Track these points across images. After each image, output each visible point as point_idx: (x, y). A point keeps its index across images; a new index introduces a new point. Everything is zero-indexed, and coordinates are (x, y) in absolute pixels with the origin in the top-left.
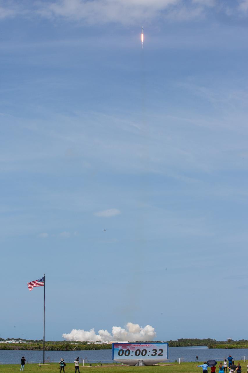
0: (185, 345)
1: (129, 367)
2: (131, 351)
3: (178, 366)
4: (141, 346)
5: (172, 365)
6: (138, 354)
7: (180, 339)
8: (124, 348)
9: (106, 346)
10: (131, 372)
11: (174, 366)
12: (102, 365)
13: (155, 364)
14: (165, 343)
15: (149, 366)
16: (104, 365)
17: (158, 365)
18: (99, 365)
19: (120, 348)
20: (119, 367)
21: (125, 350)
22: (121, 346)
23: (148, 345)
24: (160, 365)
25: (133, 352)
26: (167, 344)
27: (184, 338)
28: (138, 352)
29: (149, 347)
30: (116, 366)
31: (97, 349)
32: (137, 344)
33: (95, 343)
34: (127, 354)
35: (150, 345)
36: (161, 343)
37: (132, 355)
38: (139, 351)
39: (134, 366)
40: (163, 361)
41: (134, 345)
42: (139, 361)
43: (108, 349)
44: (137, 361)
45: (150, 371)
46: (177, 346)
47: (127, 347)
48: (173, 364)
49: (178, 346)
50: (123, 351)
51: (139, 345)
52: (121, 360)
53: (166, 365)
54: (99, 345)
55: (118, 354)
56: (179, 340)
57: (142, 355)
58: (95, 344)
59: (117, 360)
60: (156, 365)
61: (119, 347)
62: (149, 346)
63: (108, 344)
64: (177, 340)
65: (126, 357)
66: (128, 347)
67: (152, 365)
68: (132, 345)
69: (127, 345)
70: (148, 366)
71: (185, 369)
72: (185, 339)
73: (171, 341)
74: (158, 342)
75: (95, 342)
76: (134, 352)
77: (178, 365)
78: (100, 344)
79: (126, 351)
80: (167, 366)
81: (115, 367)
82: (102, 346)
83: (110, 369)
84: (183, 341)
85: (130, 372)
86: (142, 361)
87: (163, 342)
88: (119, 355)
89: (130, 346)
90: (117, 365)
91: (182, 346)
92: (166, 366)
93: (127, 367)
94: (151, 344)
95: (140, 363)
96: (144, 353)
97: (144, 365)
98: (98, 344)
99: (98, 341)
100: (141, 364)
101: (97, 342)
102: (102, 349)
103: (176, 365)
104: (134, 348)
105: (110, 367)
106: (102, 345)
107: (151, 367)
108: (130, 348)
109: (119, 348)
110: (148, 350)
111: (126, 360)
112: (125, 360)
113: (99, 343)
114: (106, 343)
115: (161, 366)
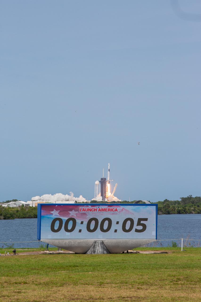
0: (196, 209)
1: (72, 256)
2: (78, 221)
3: (179, 256)
4: (100, 210)
5: (166, 253)
6: (92, 227)
7: (186, 196)
8: (64, 216)
9: (27, 210)
10: (77, 266)
11: (170, 255)
12: (14, 252)
13: (129, 251)
14: (152, 205)
15: (116, 253)
16: (21, 252)
17: (135, 251)
18: (8, 251)
19: (55, 214)
20: (52, 256)
21: (65, 219)
22: (57, 210)
23: (115, 208)
24: (141, 252)
25: (82, 223)
26: (155, 207)
27: (194, 196)
28: (93, 223)
29: (116, 214)
30: (46, 254)
31: (9, 218)
32: (90, 207)
33: (3, 206)
34: (70, 227)
35: (119, 208)
36: (144, 204)
37: (80, 231)
38: (96, 220)
39: (85, 253)
40: (148, 244)
41: (85, 208)
42: (95, 242)
43: (31, 218)
44: (91, 244)
45: (118, 264)
46: (179, 212)
47: (70, 212)
48: (167, 251)
49: (182, 213)
50: (61, 221)
51: (95, 208)
52: (57, 241)
53: (153, 252)
54: (13, 208)
55: (50, 228)
56: (184, 200)
57: (102, 230)
58: (4, 208)
59: (47, 241)
60: (131, 253)
61: (52, 212)
62: (116, 210)
63: (31, 206)
64: (180, 200)
65: (68, 234)
66: (73, 214)
67: (123, 253)
68: (80, 208)
69: (71, 207)
70: (113, 253)
71: (192, 261)
72: (196, 198)
73: (166, 201)
74: (138, 203)
75: (4, 203)
76: (85, 223)
77: (179, 252)
78: (15, 206)
79: (67, 222)
80: (155, 255)
81: (44, 256)
82: (17, 211)
83: (33, 260)
84: (193, 203)
85: (74, 266)
86: (102, 243)
87: (147, 203)
88: (53, 230)
89: (76, 211)
90: (48, 252)
91: (191, 213)
92: (152, 255)
93: (69, 255)
94: (122, 207)
95: (97, 248)
96: (106, 227)
97: (105, 252)
98: (10, 208)
99: (11, 201)
100: (99, 249)
101: (8, 202)
102: (18, 218)
103: (174, 252)
104: (85, 214)
105: (33, 257)
106: (19, 209)
107: (119, 257)
108: (76, 214)
109: (52, 214)
110: (114, 218)
111: (67, 241)
112: (65, 241)
113: (12, 205)
114: (28, 205)
115: (142, 254)
